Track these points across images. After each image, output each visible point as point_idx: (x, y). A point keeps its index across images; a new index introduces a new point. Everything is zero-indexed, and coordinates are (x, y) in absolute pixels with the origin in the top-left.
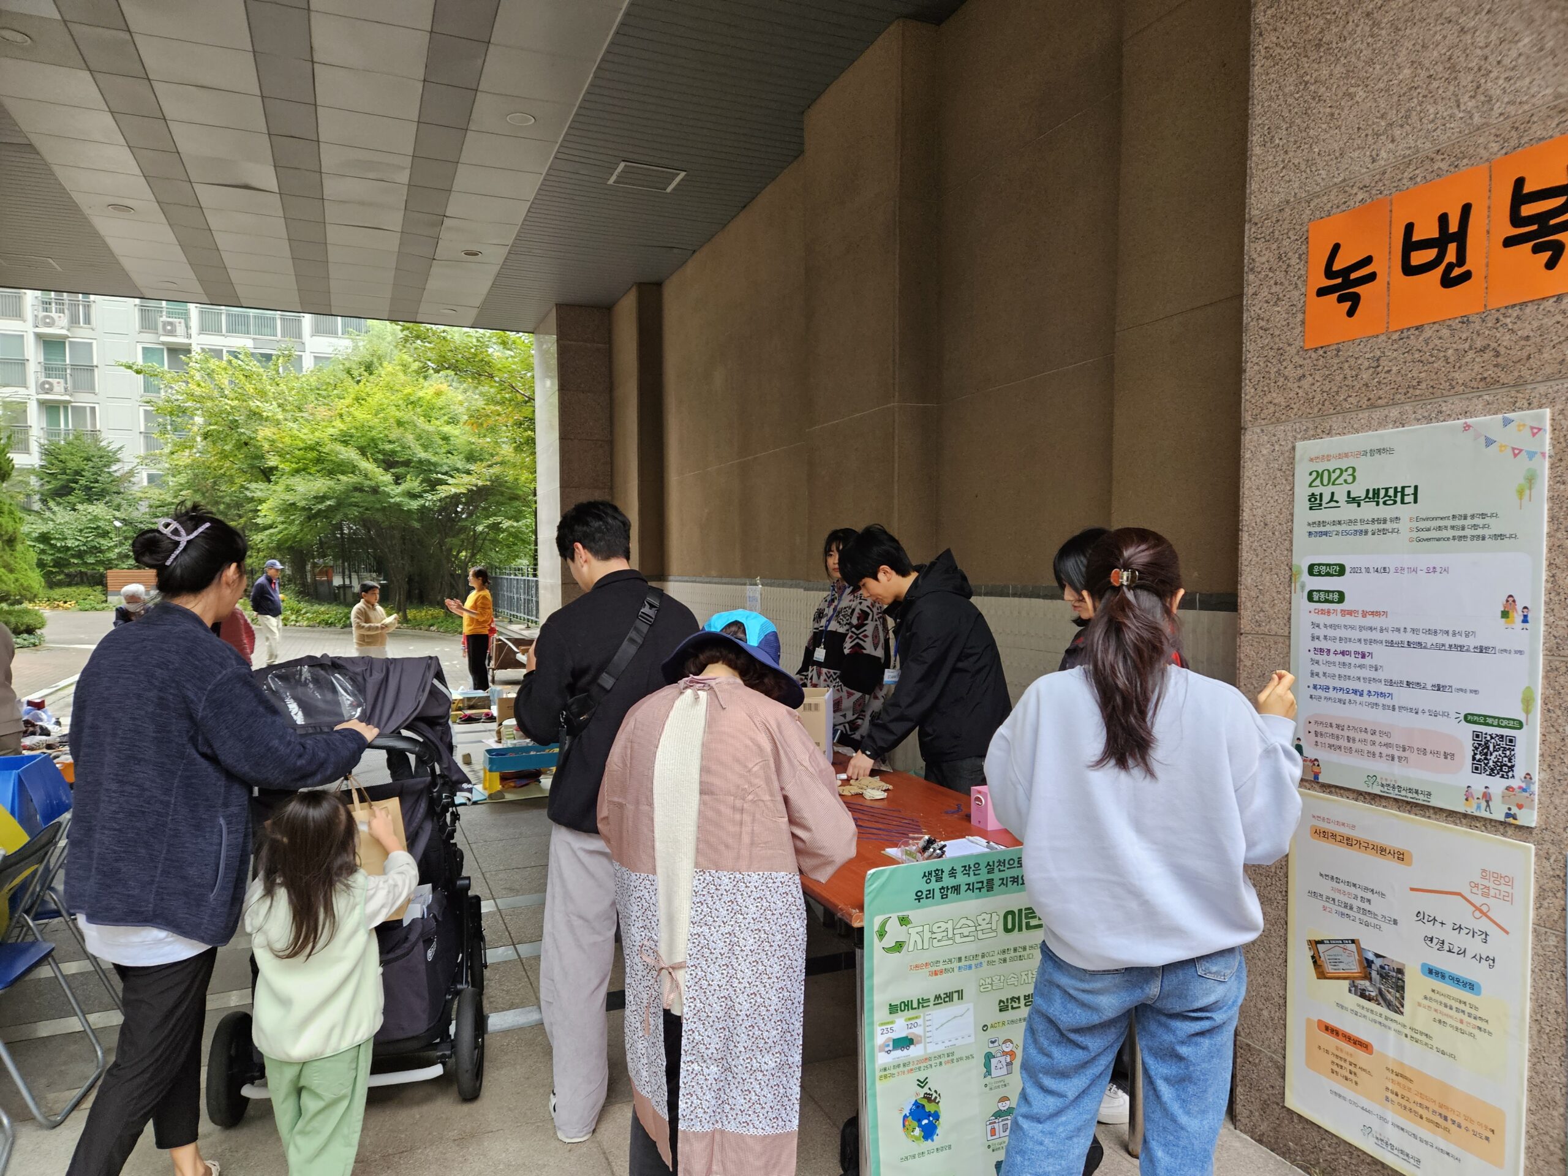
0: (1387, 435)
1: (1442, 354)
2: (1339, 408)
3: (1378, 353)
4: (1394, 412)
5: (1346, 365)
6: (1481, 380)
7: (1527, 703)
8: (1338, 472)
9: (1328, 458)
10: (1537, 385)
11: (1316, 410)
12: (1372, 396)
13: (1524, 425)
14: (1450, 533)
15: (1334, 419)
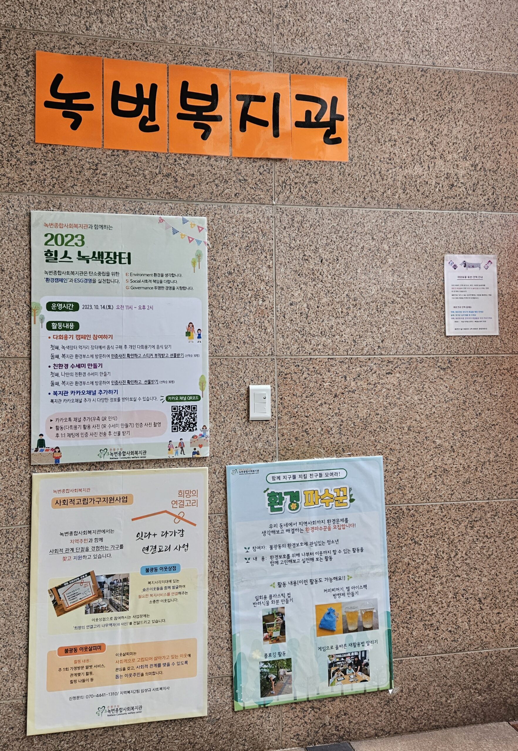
0: (107, 217)
1: (141, 172)
2: (67, 192)
3: (96, 161)
4: (110, 203)
5: (72, 163)
6: (167, 193)
7: (202, 385)
8: (69, 237)
9: (61, 226)
10: (199, 203)
11: (47, 190)
12: (93, 189)
13: (194, 225)
14: (153, 285)
15: (63, 199)
